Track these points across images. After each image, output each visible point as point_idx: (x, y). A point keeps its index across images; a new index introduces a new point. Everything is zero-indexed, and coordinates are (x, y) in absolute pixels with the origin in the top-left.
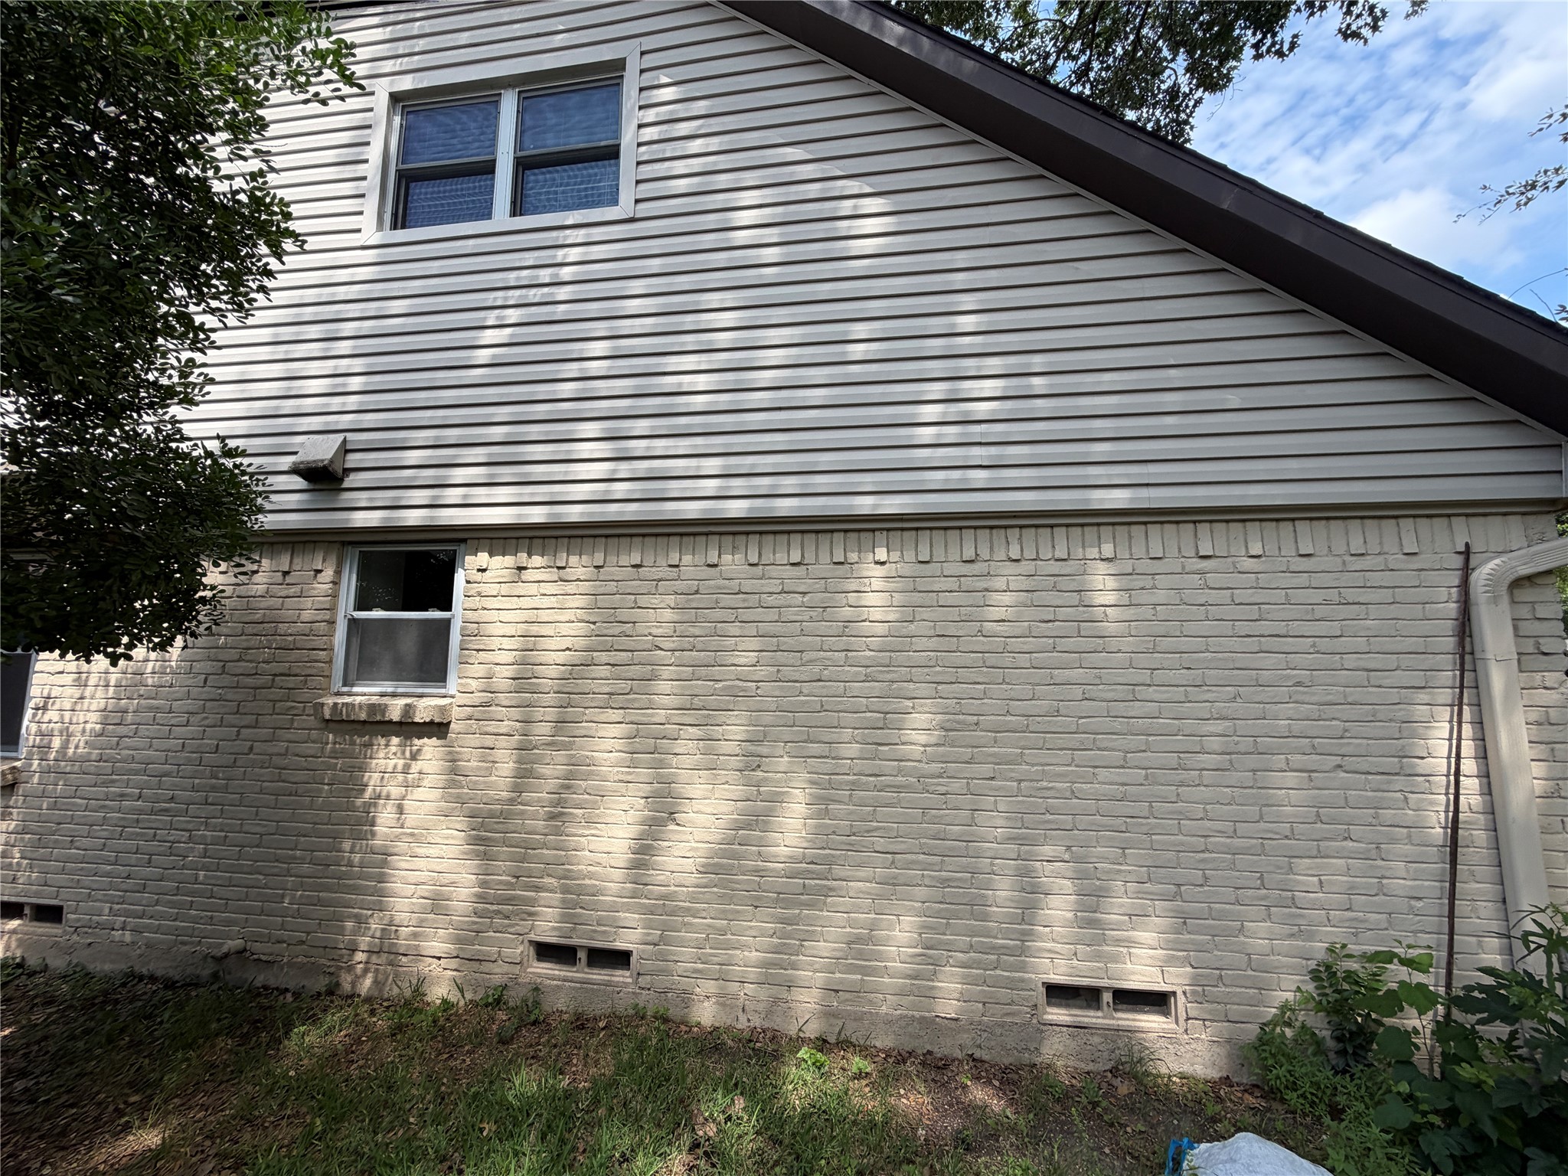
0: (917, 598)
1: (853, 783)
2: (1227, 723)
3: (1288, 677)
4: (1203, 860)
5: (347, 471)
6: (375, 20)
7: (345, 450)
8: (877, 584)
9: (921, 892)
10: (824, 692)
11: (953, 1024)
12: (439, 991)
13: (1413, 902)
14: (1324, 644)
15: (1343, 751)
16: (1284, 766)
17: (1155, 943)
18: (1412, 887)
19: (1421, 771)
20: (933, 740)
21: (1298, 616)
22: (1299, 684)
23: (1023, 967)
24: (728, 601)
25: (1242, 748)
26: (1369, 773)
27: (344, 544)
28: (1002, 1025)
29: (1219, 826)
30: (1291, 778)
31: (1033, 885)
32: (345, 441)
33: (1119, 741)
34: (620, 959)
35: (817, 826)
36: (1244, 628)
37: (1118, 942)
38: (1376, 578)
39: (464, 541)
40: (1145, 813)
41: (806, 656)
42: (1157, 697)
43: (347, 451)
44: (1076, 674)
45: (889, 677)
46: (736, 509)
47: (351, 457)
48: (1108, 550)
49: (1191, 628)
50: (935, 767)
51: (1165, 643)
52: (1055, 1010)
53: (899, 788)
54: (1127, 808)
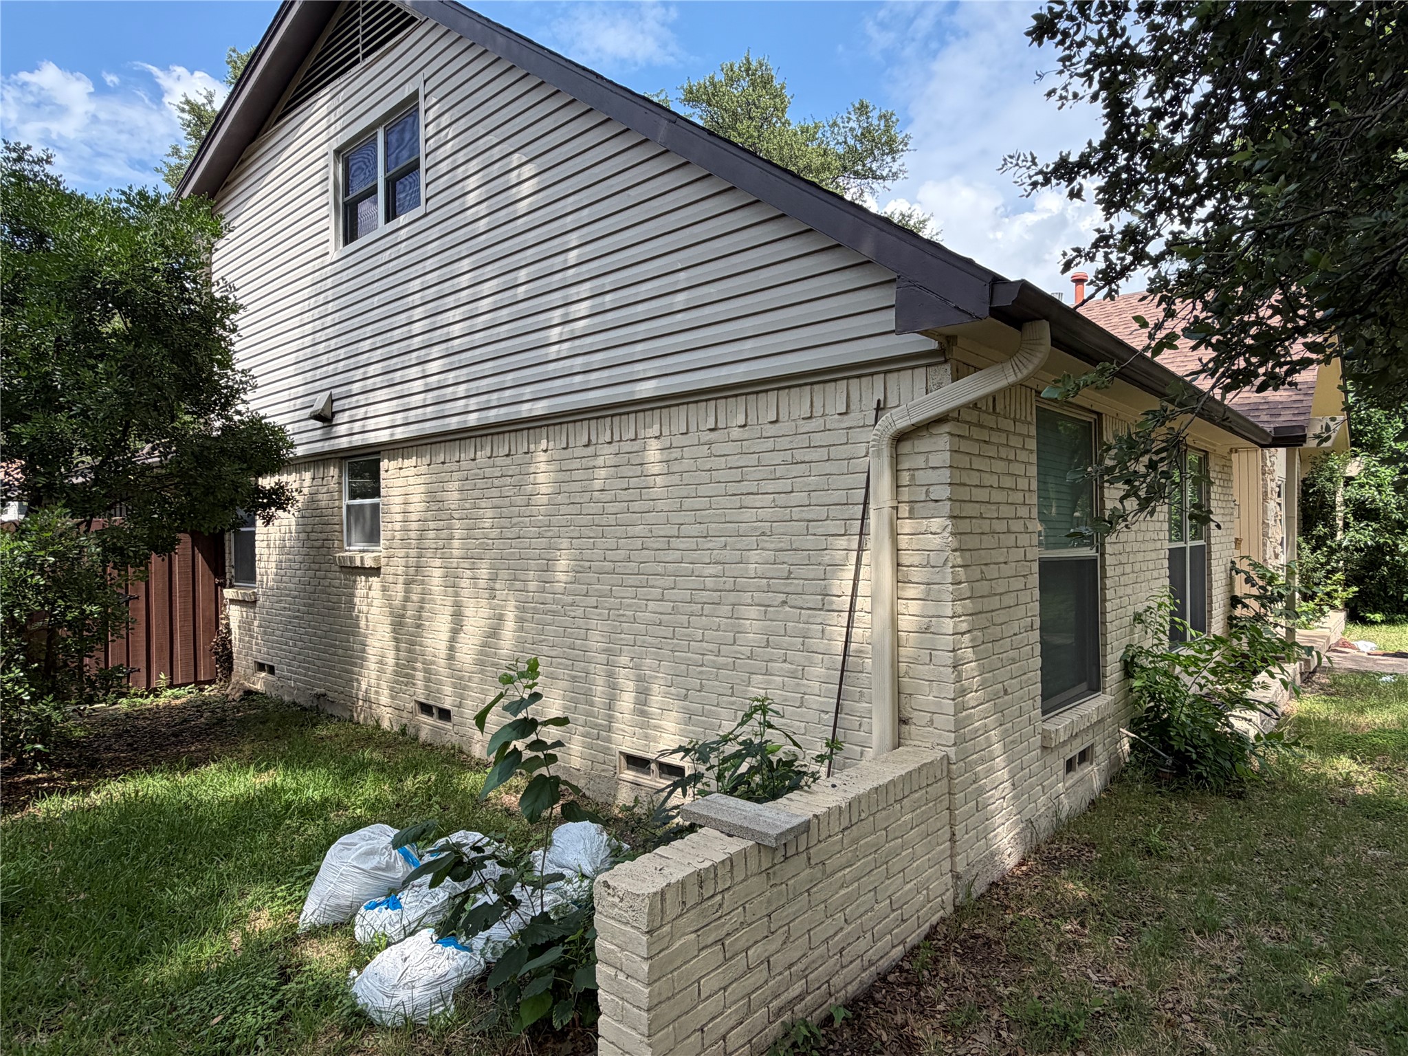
0: (562, 476)
1: (534, 608)
2: (720, 567)
3: (756, 528)
4: (701, 672)
5: (333, 414)
6: (328, 97)
7: (331, 400)
8: (543, 467)
9: (562, 684)
10: (521, 546)
11: (577, 773)
12: (386, 725)
13: (822, 715)
14: (782, 499)
15: (787, 590)
16: (750, 601)
17: (673, 730)
18: (822, 703)
19: (835, 607)
20: (569, 579)
21: (765, 476)
22: (763, 534)
23: (609, 740)
24: (480, 483)
25: (727, 587)
26: (802, 608)
27: (342, 458)
28: (600, 777)
29: (711, 646)
30: (754, 612)
31: (614, 683)
32: (331, 395)
33: (660, 581)
34: (445, 714)
35: (519, 637)
36: (732, 488)
37: (656, 727)
38: (818, 439)
39: (379, 453)
40: (671, 635)
41: (515, 520)
42: (682, 546)
43: (333, 401)
44: (638, 530)
45: (549, 534)
46: (472, 420)
47: (335, 404)
48: (655, 430)
49: (702, 490)
50: (570, 599)
51: (688, 503)
52: (630, 772)
53: (554, 613)
54: (662, 631)
